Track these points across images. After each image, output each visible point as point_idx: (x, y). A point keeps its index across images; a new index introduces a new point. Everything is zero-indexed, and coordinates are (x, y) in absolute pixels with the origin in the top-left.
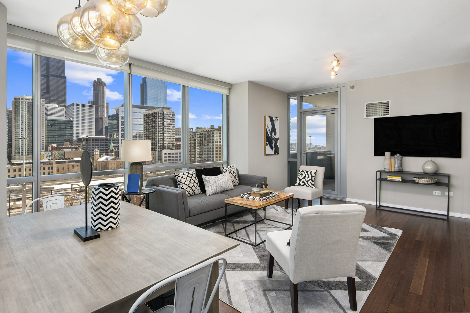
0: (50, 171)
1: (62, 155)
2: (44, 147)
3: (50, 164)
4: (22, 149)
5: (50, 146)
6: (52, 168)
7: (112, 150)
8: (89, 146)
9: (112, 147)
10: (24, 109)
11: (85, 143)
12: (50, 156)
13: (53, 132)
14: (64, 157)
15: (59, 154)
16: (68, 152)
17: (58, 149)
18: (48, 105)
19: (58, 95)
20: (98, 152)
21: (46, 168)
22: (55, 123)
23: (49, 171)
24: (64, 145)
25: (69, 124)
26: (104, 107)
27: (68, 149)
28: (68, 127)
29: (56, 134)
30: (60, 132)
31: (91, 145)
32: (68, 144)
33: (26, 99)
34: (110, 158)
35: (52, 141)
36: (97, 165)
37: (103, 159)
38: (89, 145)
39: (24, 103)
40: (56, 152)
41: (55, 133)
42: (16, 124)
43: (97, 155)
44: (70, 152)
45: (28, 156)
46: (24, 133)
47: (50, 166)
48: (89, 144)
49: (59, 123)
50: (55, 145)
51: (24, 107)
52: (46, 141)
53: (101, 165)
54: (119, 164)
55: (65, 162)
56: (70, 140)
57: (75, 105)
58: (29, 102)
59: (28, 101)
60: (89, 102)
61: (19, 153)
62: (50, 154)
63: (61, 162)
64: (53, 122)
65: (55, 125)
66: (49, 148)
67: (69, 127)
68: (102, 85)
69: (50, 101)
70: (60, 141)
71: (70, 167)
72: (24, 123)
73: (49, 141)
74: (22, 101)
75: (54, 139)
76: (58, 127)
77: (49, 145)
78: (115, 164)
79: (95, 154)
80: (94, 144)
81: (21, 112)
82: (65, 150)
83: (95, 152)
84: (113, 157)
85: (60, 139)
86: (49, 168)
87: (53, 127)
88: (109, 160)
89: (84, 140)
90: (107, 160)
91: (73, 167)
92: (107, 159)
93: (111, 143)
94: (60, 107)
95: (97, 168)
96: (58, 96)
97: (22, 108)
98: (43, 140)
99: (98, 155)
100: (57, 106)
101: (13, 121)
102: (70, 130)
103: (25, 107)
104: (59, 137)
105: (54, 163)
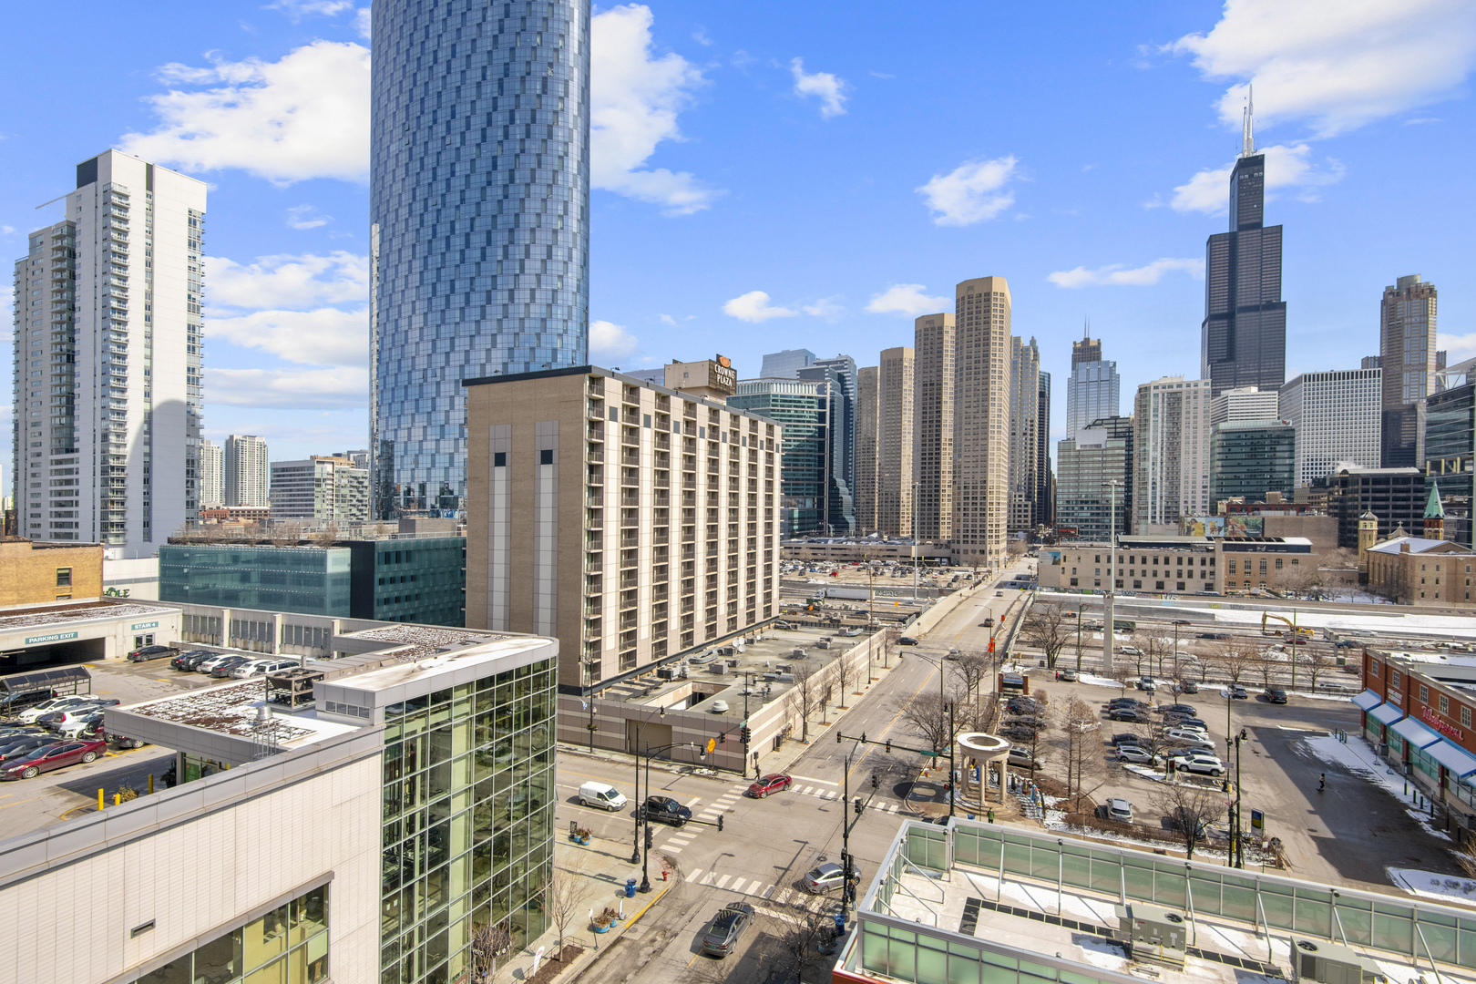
0: (1208, 568)
1: (1256, 527)
2: (1208, 505)
3: (1208, 550)
4: (1154, 508)
5: (1225, 502)
6: (1213, 562)
7: (1438, 518)
8: (1350, 503)
9: (1436, 505)
10: (1160, 410)
11: (1338, 492)
12: (1220, 529)
13: (1235, 463)
14: (1263, 533)
15: (1246, 524)
16: (1275, 520)
17: (1246, 510)
18: (1231, 393)
19: (1260, 359)
20: (1375, 523)
21: (1197, 561)
22: (1239, 437)
23: (1203, 568)
24: (1264, 500)
25: (1285, 437)
26: (1425, 370)
27: (1277, 509)
28: (1278, 448)
29: (1245, 469)
30: (1254, 462)
31: (1357, 500)
32: (1278, 496)
33: (1164, 388)
34: (1418, 546)
35: (1229, 489)
36: (1371, 566)
37: (1392, 545)
38: (1351, 499)
39: (1160, 396)
40: (1239, 519)
41: (1239, 465)
42: (1142, 449)
43: (1368, 534)
44: (1282, 520)
45: (1167, 527)
46: (1159, 469)
47: (1208, 556)
48: (1350, 496)
49: (1252, 438)
50: (1238, 500)
51: (1160, 405)
52: (1214, 490)
53: (1385, 566)
54: (1462, 569)
55: (1254, 548)
56: (1285, 485)
57: (1308, 378)
58: (1171, 393)
59: (1170, 390)
60: (1366, 362)
61: (1146, 518)
62: (1220, 522)
63: (1245, 548)
64: (1233, 436)
65: (1239, 445)
66: (1222, 507)
67: (1286, 448)
68: (1418, 296)
69: (1235, 381)
70: (1254, 489)
71: (1271, 564)
72: (1159, 445)
73: (1223, 487)
74: (1156, 391)
75: (1237, 482)
76: (1248, 449)
77: (1221, 499)
78: (1444, 569)
79: (1361, 527)
80: (1370, 495)
81: (1152, 419)
82: (1264, 513)
83: (1361, 523)
84: (1440, 542)
85: (1253, 482)
86: (1203, 562)
87: (1233, 449)
88: (1413, 552)
89: (1332, 485)
90: (1407, 550)
91: (1279, 563)
92: (1405, 547)
93: (1430, 490)
94: (1263, 393)
95: (1368, 574)
96: (1260, 363)
97: (1156, 410)
98: (1204, 487)
99: (1375, 533)
100: (1254, 390)
101: (1136, 443)
102: (1286, 455)
103: (1163, 408)
104: (1252, 477)
105: (1219, 548)
